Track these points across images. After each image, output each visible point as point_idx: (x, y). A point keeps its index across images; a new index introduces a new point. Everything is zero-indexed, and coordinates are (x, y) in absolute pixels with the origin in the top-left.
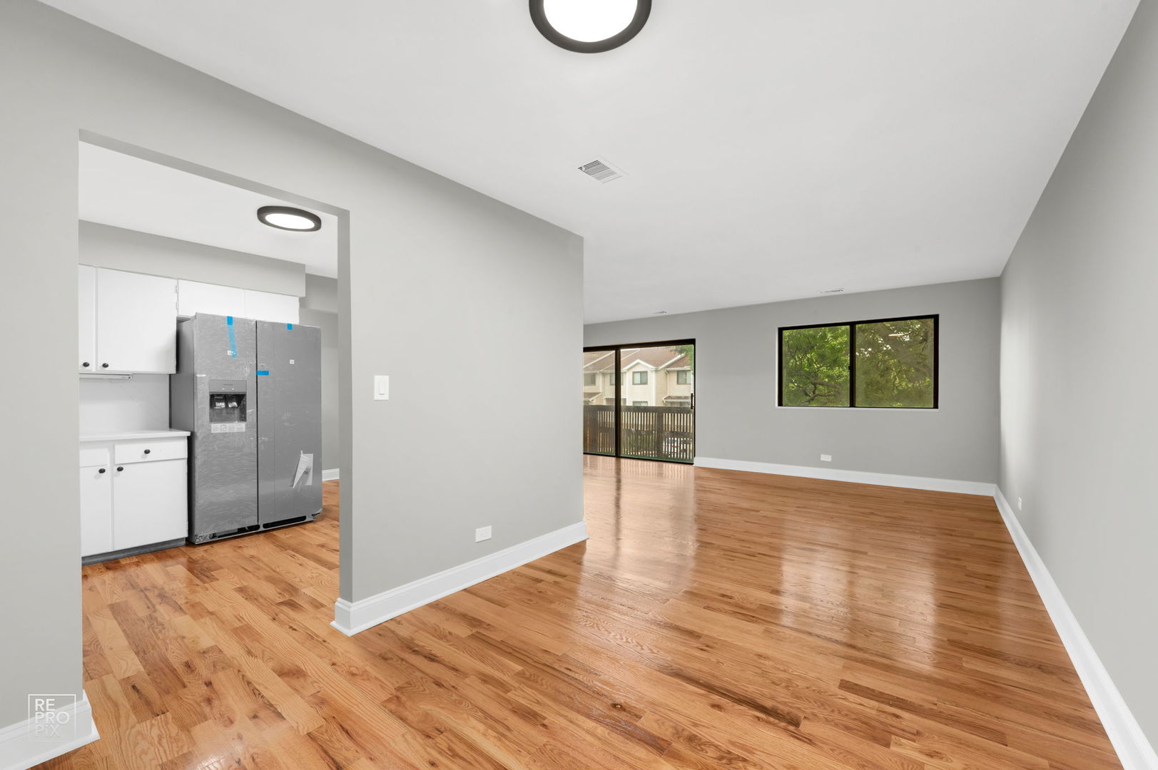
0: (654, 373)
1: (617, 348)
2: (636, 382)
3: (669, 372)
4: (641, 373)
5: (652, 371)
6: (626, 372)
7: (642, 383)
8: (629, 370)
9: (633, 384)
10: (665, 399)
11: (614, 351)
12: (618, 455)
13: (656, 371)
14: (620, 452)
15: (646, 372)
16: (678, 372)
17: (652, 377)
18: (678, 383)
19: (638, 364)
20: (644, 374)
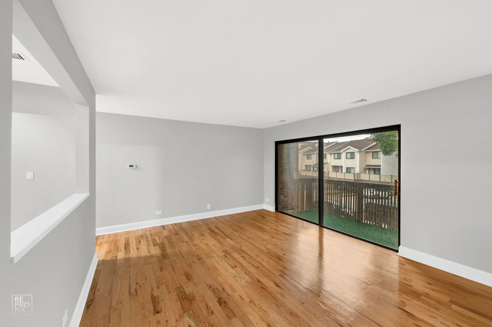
0: (358, 153)
1: (320, 138)
2: (348, 158)
3: (367, 152)
4: (351, 153)
5: (357, 152)
6: (342, 153)
7: (351, 158)
8: (344, 151)
9: (347, 158)
10: (365, 166)
11: (318, 141)
12: (320, 224)
13: (360, 152)
14: (323, 222)
15: (354, 153)
16: (373, 152)
17: (357, 155)
18: (373, 158)
19: (349, 148)
20: (352, 154)
